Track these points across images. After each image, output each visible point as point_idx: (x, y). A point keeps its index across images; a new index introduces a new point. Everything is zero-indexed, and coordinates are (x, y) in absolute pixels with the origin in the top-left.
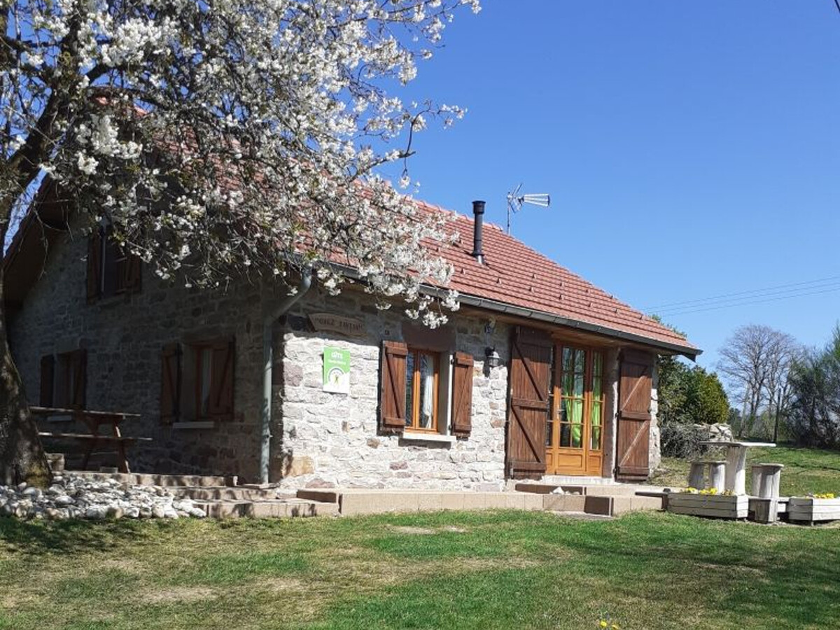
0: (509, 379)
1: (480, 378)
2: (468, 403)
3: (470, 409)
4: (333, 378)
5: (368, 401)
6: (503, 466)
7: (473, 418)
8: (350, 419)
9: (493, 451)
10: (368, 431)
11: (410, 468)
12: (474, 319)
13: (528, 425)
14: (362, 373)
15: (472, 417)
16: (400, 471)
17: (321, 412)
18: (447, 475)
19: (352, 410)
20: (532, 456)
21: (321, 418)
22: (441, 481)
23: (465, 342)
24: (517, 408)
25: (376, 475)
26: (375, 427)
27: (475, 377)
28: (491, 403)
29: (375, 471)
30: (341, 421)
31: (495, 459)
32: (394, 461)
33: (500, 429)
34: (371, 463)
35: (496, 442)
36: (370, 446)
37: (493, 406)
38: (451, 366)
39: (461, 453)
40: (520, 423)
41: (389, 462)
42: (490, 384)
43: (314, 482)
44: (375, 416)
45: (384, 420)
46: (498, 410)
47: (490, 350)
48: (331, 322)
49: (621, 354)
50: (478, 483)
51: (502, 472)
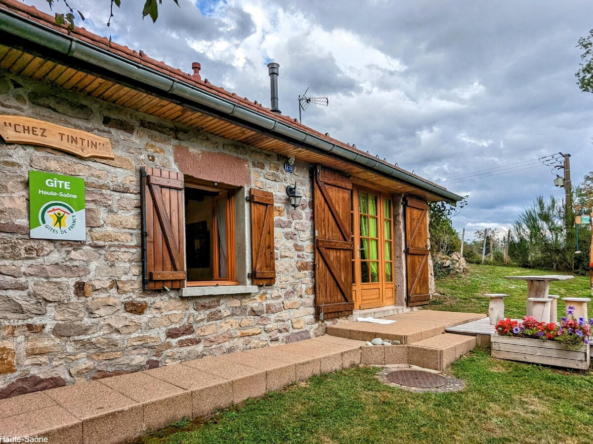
0: (313, 218)
1: (282, 218)
2: (270, 247)
3: (272, 253)
4: (50, 218)
5: (123, 249)
6: (312, 310)
7: (277, 263)
8: (90, 276)
9: (301, 296)
10: (125, 292)
11: (198, 332)
12: (271, 153)
13: (334, 265)
14: (111, 211)
15: (275, 261)
16: (184, 338)
17: (31, 271)
18: (250, 331)
19: (93, 265)
20: (340, 297)
21: (31, 282)
22: (242, 340)
23: (262, 179)
24: (323, 250)
25: (146, 350)
26: (137, 286)
27: (276, 218)
28: (296, 246)
29: (144, 345)
30: (72, 282)
31: (303, 304)
32: (173, 326)
33: (306, 272)
34: (132, 336)
35: (304, 286)
36: (131, 312)
37: (298, 248)
38: (247, 205)
39: (264, 303)
40: (326, 264)
41: (164, 329)
42: (293, 224)
43: (20, 384)
44: (136, 270)
45: (151, 274)
46: (304, 253)
47: (291, 189)
48: (39, 132)
49: (404, 199)
50: (287, 334)
51: (312, 317)
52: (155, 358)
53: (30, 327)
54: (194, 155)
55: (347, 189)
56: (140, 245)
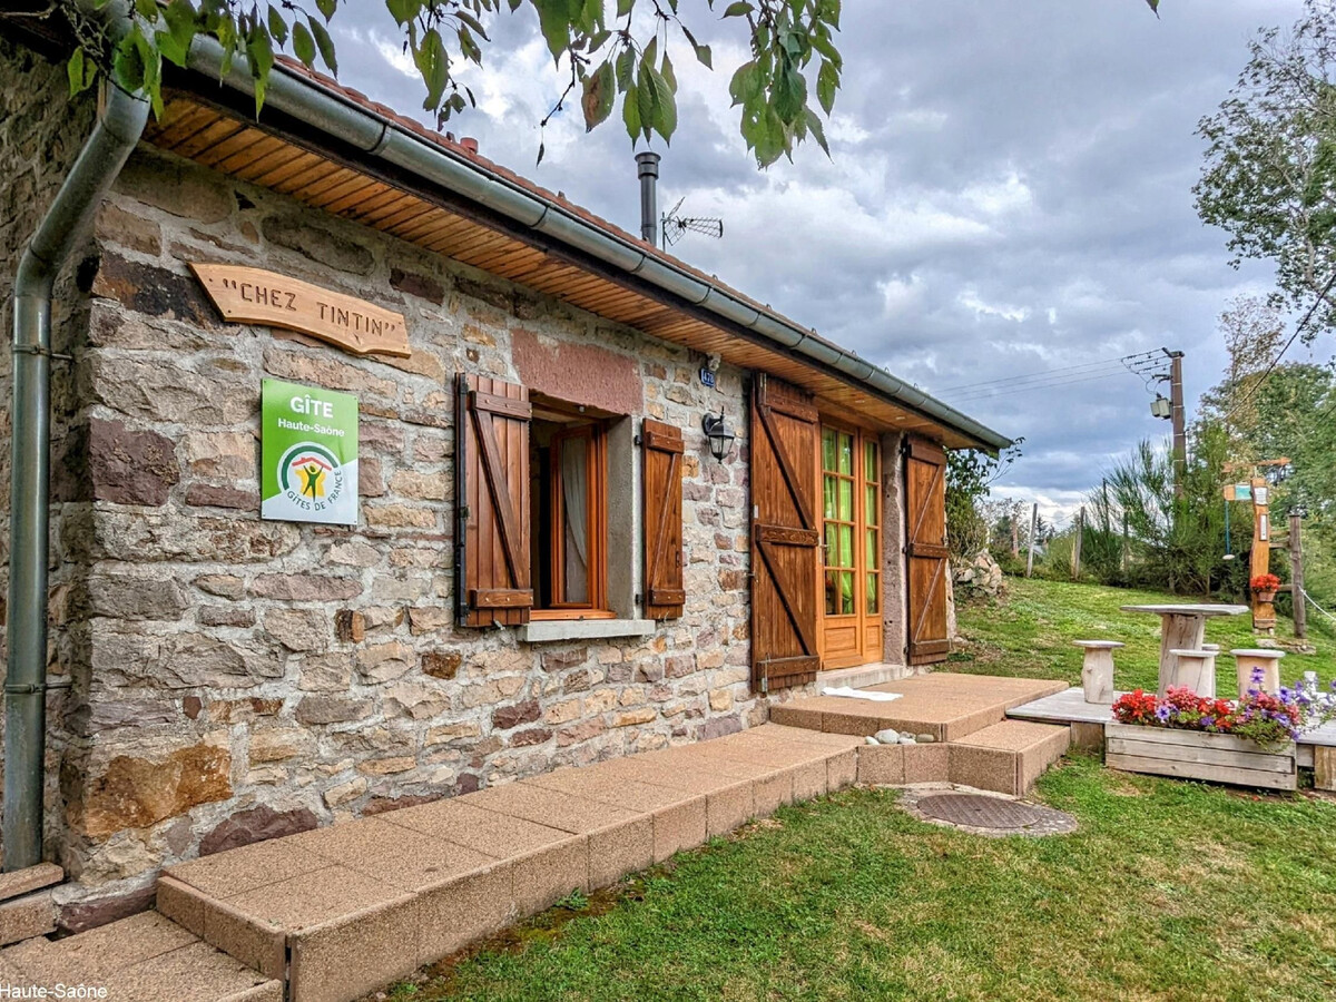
0: (749, 482)
1: (695, 480)
2: (676, 540)
3: (679, 553)
4: (297, 477)
5: (421, 543)
6: (744, 672)
7: (686, 573)
8: (364, 598)
9: (726, 643)
10: (423, 632)
11: (547, 715)
12: (680, 348)
13: (785, 577)
14: (400, 464)
15: (684, 569)
16: (522, 728)
17: (259, 586)
18: (638, 714)
19: (369, 576)
20: (794, 644)
21: (259, 609)
22: (622, 733)
23: (661, 399)
24: (767, 546)
25: (456, 754)
26: (445, 618)
27: (685, 480)
28: (718, 537)
29: (454, 744)
30: (331, 609)
31: (730, 660)
32: (504, 704)
33: (735, 592)
34: (434, 724)
35: (731, 622)
36: (432, 673)
37: (722, 543)
38: (635, 453)
39: (662, 657)
40: (772, 576)
41: (489, 709)
42: (713, 494)
43: (238, 824)
44: (443, 587)
45: (473, 595)
46: (732, 552)
47: (712, 421)
48: (284, 300)
49: (904, 444)
50: (700, 721)
51: (744, 686)
52: (471, 771)
53: (256, 702)
54: (546, 350)
55: (809, 422)
56: (451, 534)
